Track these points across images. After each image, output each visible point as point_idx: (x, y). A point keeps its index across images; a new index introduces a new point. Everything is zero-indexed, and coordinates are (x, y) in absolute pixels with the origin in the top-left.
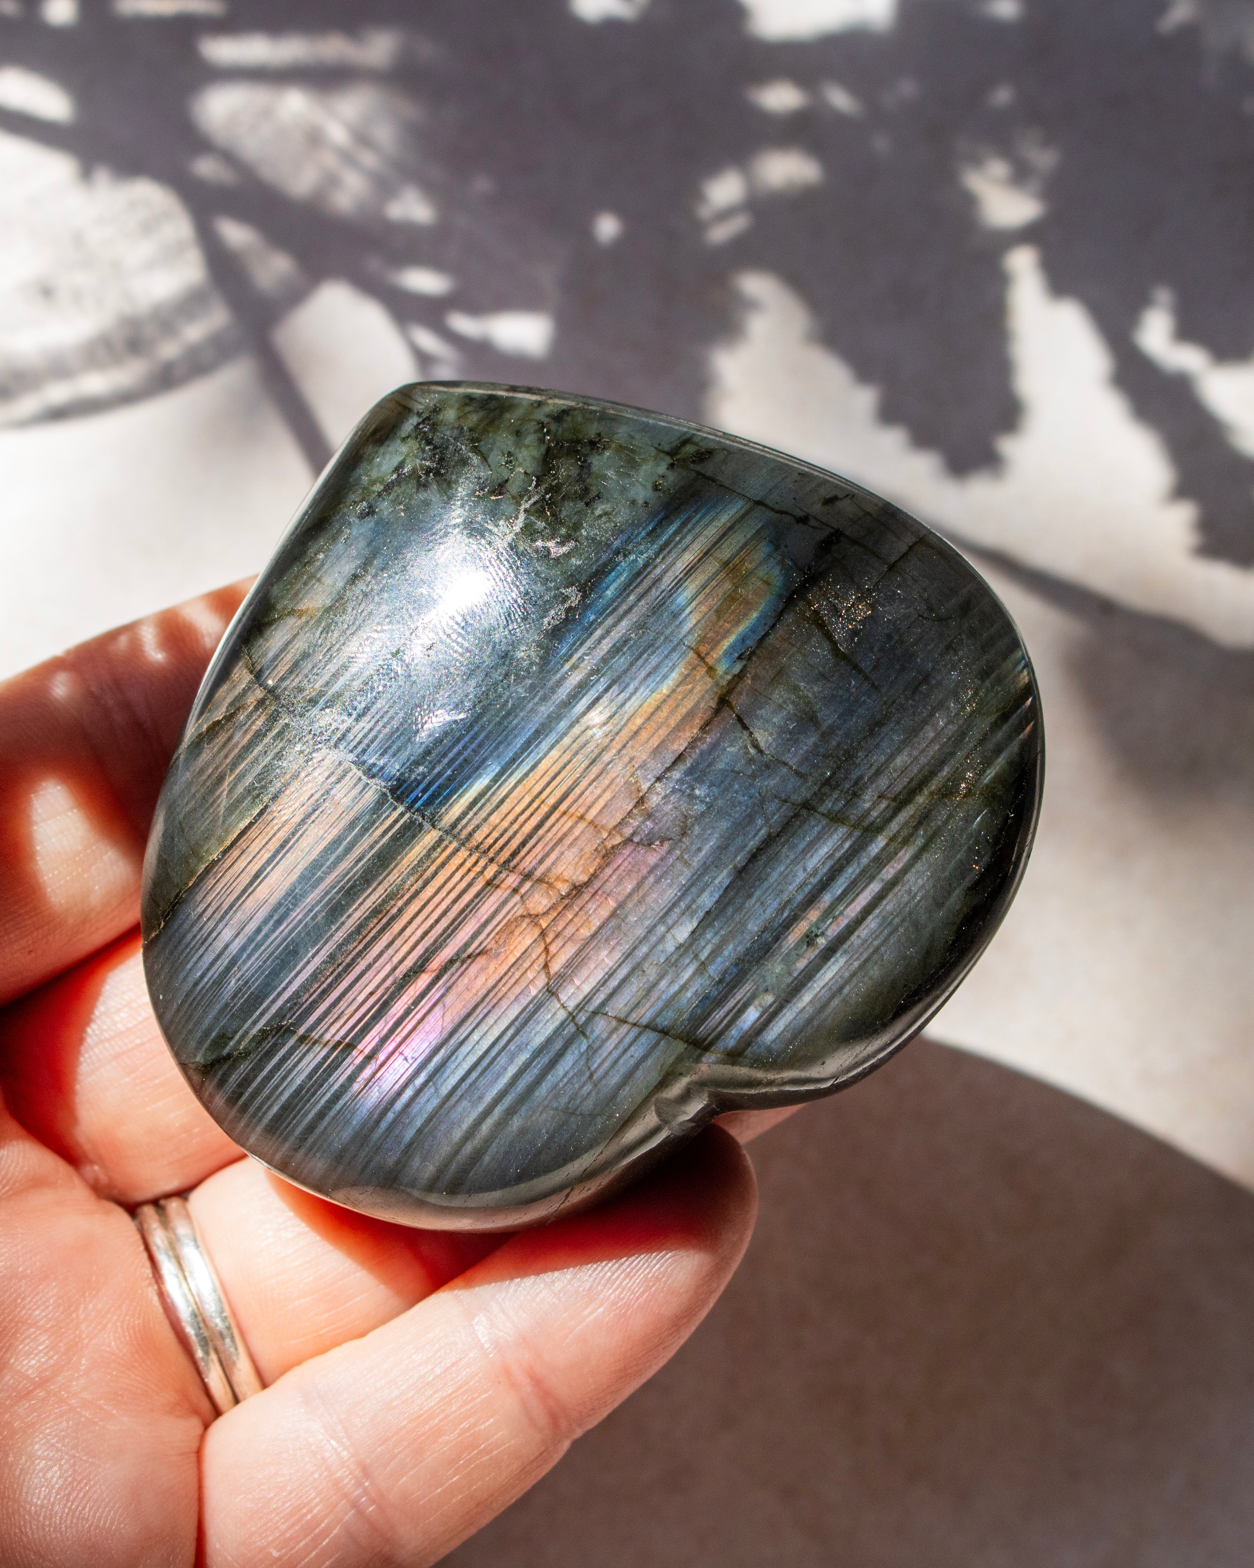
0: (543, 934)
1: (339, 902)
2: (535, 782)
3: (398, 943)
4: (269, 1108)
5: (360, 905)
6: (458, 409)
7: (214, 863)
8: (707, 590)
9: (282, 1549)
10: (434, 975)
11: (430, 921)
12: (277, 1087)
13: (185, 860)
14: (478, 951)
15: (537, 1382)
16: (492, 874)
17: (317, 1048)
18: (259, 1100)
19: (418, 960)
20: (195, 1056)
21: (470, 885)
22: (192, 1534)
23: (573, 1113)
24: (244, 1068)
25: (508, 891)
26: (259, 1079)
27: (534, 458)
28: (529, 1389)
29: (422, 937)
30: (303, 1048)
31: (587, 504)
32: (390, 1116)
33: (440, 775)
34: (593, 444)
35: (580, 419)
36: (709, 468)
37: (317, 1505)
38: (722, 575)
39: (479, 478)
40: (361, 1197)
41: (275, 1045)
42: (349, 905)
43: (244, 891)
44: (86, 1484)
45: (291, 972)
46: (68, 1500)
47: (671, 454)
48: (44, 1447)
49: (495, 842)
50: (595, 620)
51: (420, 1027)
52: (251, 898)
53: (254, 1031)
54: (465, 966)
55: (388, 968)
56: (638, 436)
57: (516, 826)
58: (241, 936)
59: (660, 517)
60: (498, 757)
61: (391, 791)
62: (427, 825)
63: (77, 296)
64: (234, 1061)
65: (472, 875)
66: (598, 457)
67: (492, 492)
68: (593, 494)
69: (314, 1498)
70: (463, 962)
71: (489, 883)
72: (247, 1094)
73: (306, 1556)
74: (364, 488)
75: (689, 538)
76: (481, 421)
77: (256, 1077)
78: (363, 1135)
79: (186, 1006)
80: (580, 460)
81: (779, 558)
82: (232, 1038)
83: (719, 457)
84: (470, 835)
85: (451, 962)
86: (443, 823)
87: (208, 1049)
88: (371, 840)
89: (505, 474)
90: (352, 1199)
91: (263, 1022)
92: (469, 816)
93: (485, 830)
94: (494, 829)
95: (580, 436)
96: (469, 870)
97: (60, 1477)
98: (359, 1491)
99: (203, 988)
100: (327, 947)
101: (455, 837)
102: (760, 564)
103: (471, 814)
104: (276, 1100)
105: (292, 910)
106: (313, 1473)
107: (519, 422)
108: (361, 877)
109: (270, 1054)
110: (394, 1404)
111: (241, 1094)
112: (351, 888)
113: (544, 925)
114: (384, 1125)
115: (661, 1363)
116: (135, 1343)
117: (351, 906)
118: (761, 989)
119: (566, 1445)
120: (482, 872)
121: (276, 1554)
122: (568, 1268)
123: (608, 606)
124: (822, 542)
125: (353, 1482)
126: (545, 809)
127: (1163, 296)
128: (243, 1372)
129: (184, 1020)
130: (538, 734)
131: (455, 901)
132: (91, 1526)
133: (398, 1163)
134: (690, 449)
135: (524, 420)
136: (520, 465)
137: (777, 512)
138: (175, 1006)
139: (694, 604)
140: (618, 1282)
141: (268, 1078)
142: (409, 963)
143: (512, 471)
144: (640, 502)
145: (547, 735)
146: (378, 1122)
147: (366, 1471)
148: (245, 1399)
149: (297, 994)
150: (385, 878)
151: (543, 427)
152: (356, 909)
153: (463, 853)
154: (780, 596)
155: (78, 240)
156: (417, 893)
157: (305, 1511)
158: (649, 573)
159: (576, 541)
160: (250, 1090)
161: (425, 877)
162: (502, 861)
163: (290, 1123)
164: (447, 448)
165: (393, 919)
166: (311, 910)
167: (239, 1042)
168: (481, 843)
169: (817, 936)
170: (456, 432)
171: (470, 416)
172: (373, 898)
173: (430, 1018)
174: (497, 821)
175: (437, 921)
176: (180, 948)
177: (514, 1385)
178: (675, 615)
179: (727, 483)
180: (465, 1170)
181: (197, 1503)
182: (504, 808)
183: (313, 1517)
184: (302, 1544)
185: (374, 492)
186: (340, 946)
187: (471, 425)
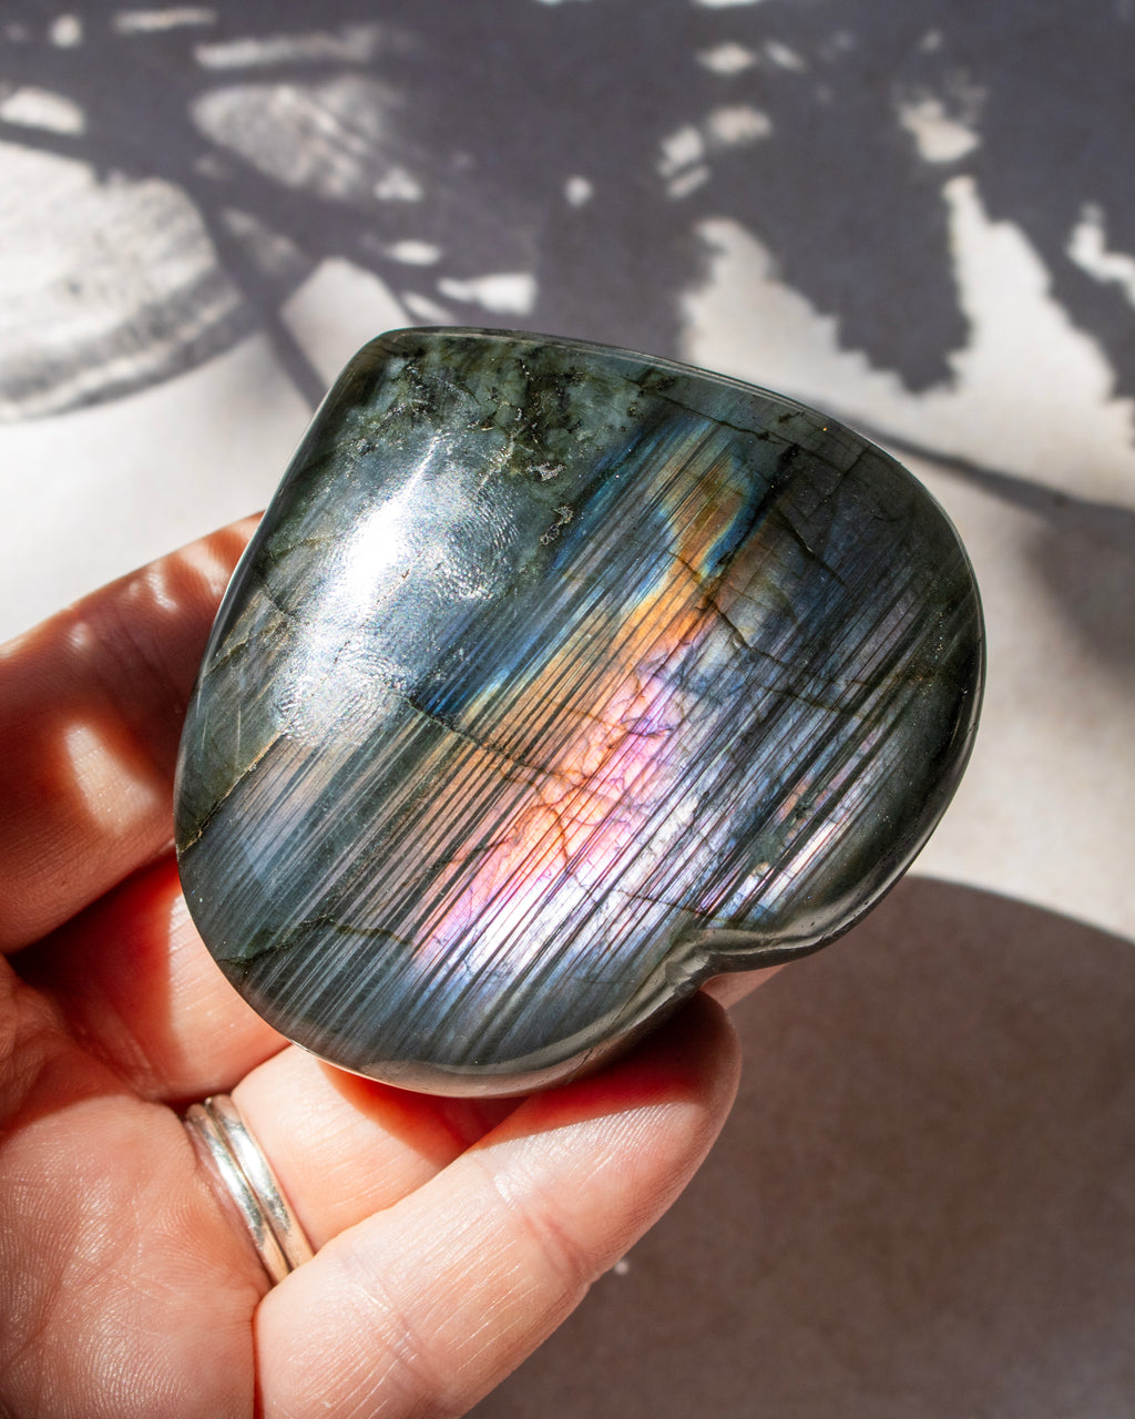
0: (559, 820)
1: (369, 803)
2: (542, 685)
3: (426, 837)
4: (311, 995)
5: (389, 804)
6: (441, 351)
7: (249, 774)
8: (686, 503)
9: (334, 1400)
10: (461, 863)
11: (455, 815)
12: (318, 975)
13: (220, 772)
14: (500, 839)
15: (555, 1228)
16: (509, 769)
17: (356, 937)
18: (301, 988)
19: (445, 851)
20: (237, 951)
21: (489, 781)
22: (249, 1394)
23: (593, 982)
24: (286, 960)
25: (525, 784)
26: (301, 969)
27: (517, 392)
28: (549, 1236)
29: (448, 830)
30: (343, 938)
31: (570, 431)
32: (427, 994)
33: (455, 682)
34: (568, 377)
35: (553, 355)
36: (674, 395)
37: (363, 1358)
38: (698, 488)
39: (469, 412)
40: (397, 1072)
41: (316, 936)
42: (378, 805)
43: (280, 797)
44: (151, 1356)
45: (328, 869)
46: (134, 1373)
47: (640, 382)
48: (110, 1327)
49: (510, 740)
50: (587, 535)
51: (451, 911)
52: (286, 803)
53: (296, 925)
54: (488, 854)
55: (418, 860)
56: (607, 369)
57: (528, 725)
58: (279, 839)
59: (636, 439)
60: (508, 662)
61: (411, 699)
62: (446, 729)
63: (102, 290)
64: (277, 954)
65: (491, 771)
66: (574, 388)
67: (482, 425)
68: (574, 422)
69: (360, 1352)
70: (487, 850)
71: (506, 778)
72: (290, 983)
73: (357, 1405)
74: (362, 427)
75: (666, 456)
76: (464, 360)
77: (298, 967)
78: (401, 1013)
79: (228, 906)
80: (558, 392)
81: (747, 471)
82: (275, 933)
83: (681, 384)
84: (487, 735)
85: (476, 851)
86: (460, 727)
87: (251, 945)
88: (396, 745)
89: (493, 408)
90: (388, 1073)
91: (303, 916)
92: (484, 718)
93: (500, 729)
94: (508, 728)
95: (557, 372)
96: (487, 767)
97: (127, 1351)
98: (400, 1343)
99: (245, 889)
100: (361, 844)
101: (472, 737)
102: (731, 478)
103: (486, 716)
104: (317, 988)
105: (326, 813)
106: (357, 1329)
107: (498, 361)
108: (388, 779)
109: (310, 945)
110: (427, 1260)
111: (284, 984)
112: (379, 789)
113: (560, 812)
114: (420, 1003)
115: (667, 1206)
116: (184, 1224)
117: (380, 806)
118: (758, 860)
119: (585, 1288)
120: (499, 768)
121: (328, 1405)
122: (576, 1123)
123: (598, 521)
124: (784, 455)
125: (394, 1335)
126: (553, 708)
127: (1092, 212)
128: (295, 1240)
129: (225, 920)
130: (544, 640)
131: (476, 795)
132: (157, 1393)
133: (433, 1037)
134: (654, 378)
135: (502, 358)
136: (505, 400)
137: (741, 430)
138: (216, 908)
139: (675, 516)
140: (623, 1133)
141: (310, 967)
142: (437, 855)
143: (498, 404)
144: (618, 427)
145: (550, 641)
146: (415, 1001)
147: (406, 1324)
148: (298, 1265)
149: (334, 889)
150: (410, 778)
151: (521, 365)
152: (385, 808)
153: (480, 752)
154: (751, 505)
155: (99, 239)
156: (441, 790)
157: (352, 1364)
158: (633, 489)
159: (563, 465)
160: (293, 979)
161: (448, 774)
162: (517, 757)
163: (330, 1008)
164: (436, 387)
165: (420, 815)
166: (343, 812)
167: (281, 936)
168: (497, 742)
169: (804, 809)
170: (442, 372)
171: (453, 358)
172: (401, 797)
173: (460, 903)
174: (511, 721)
175: (461, 815)
176: (220, 854)
177: (535, 1234)
178: (658, 527)
179: (692, 407)
180: (495, 1040)
181: (252, 1368)
182: (515, 710)
183: (361, 1369)
184: (352, 1394)
185: (371, 430)
186: (373, 843)
187: (456, 365)
